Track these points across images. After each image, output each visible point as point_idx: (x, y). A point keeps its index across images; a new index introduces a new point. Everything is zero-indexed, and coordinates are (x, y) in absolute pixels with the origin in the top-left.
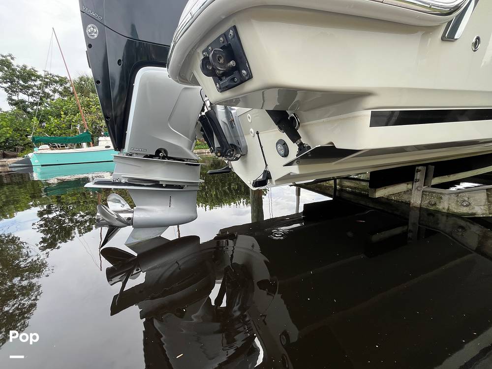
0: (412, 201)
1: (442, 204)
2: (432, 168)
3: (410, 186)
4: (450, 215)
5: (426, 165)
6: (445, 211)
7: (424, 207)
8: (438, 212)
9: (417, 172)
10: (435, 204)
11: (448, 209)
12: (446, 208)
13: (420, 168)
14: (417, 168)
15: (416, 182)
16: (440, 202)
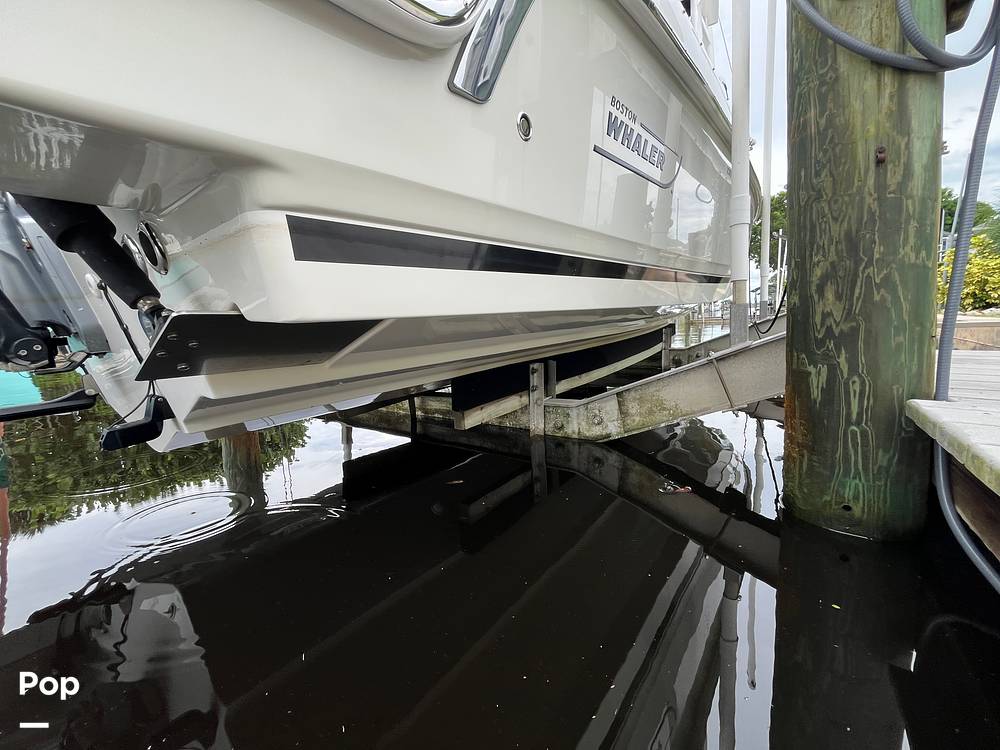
0: (532, 427)
1: (570, 425)
2: (553, 364)
3: (525, 399)
4: (583, 442)
5: (544, 361)
6: (575, 436)
7: (549, 433)
8: (567, 439)
9: (533, 373)
10: (562, 428)
11: (579, 432)
12: (577, 431)
13: (536, 366)
14: (531, 366)
15: (533, 391)
16: (568, 423)
